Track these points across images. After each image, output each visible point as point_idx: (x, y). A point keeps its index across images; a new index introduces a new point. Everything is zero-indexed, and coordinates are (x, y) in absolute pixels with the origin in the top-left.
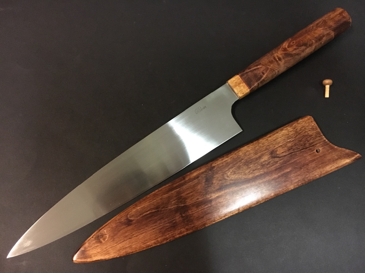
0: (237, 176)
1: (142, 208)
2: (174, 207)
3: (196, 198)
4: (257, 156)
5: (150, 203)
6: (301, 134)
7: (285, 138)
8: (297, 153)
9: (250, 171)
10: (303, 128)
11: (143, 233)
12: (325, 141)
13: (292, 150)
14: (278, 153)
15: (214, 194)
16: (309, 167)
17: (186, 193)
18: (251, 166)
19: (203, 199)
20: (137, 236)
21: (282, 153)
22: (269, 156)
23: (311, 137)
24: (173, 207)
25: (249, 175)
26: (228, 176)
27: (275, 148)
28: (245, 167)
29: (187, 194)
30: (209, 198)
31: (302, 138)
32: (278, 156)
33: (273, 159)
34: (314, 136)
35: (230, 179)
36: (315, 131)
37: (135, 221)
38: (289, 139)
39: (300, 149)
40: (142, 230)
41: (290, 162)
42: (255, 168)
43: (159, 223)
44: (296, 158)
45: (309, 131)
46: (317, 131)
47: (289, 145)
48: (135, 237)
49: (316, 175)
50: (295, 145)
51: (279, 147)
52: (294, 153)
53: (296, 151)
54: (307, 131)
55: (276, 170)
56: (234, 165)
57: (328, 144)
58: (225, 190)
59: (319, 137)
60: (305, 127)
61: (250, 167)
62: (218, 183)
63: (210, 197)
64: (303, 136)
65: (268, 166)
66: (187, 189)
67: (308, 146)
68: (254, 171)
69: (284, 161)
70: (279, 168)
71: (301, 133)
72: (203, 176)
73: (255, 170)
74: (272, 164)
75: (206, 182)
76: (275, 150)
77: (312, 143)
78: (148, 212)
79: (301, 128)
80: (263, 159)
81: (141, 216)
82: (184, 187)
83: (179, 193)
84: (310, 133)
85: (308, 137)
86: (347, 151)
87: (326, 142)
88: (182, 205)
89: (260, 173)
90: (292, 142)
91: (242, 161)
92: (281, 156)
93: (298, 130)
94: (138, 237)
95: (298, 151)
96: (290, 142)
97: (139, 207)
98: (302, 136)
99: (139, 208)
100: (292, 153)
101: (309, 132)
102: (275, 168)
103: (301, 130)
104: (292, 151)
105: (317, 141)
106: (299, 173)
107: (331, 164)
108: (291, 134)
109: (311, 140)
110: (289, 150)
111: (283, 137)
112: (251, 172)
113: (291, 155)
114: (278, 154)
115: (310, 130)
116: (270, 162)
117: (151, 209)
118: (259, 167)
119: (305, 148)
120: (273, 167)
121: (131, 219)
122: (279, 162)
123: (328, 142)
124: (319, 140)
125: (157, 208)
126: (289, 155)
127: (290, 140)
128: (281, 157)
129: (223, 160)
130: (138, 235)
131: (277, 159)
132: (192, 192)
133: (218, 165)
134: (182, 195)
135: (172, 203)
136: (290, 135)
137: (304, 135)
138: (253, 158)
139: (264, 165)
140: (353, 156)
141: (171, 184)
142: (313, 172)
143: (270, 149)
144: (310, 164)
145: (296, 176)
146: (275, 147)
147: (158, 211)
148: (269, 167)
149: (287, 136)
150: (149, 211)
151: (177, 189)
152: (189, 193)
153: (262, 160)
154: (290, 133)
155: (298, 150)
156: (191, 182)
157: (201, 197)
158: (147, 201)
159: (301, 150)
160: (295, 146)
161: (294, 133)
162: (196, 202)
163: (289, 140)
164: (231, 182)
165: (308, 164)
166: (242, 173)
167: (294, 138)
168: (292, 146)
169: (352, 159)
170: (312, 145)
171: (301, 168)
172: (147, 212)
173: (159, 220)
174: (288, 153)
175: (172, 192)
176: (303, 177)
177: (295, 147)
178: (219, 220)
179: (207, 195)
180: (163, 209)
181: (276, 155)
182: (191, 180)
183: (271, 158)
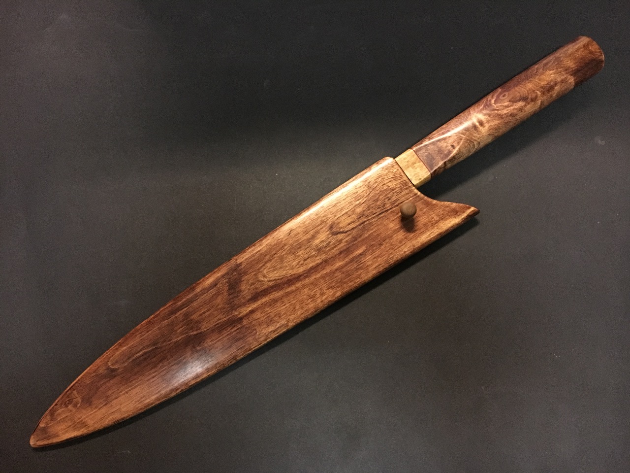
0: (279, 273)
1: (130, 347)
2: (182, 339)
3: (217, 318)
4: (308, 236)
5: (141, 338)
6: (377, 189)
7: (352, 200)
8: (373, 220)
10: (380, 179)
11: (137, 386)
12: (416, 194)
13: (364, 217)
14: (341, 225)
15: (245, 308)
16: (395, 239)
17: (198, 314)
18: (300, 253)
19: (227, 318)
20: (127, 393)
21: (349, 224)
22: (328, 233)
23: (393, 192)
24: (180, 338)
25: (298, 268)
26: (264, 276)
27: (337, 217)
28: (291, 257)
29: (201, 315)
30: (237, 315)
32: (342, 230)
33: (335, 236)
34: (397, 189)
35: (268, 279)
36: (400, 181)
37: (121, 370)
38: (358, 200)
40: (134, 382)
41: (362, 237)
42: (306, 256)
43: (161, 367)
44: (372, 229)
45: (390, 181)
46: (402, 180)
47: (359, 210)
48: (124, 394)
49: (406, 252)
50: (369, 208)
51: (343, 215)
52: (367, 222)
53: (370, 218)
54: (385, 182)
55: (341, 253)
56: (272, 256)
57: (423, 199)
58: (262, 298)
59: (407, 189)
60: (383, 177)
61: (299, 256)
62: (249, 289)
63: (239, 314)
64: (380, 192)
65: (328, 249)
66: (200, 306)
67: (390, 207)
68: (305, 260)
69: (353, 237)
70: (345, 250)
71: (376, 187)
72: (225, 281)
73: (308, 258)
74: (333, 244)
75: (229, 289)
76: (336, 222)
77: (396, 201)
78: (141, 353)
79: (376, 179)
80: (318, 239)
81: (130, 361)
82: (195, 304)
83: (187, 315)
84: (392, 185)
85: (389, 191)
86: (454, 205)
87: (419, 196)
88: (195, 333)
89: (316, 262)
90: (364, 205)
91: (286, 247)
92: (347, 230)
93: (371, 184)
94: (129, 393)
95: (374, 218)
96: (360, 204)
97: (125, 346)
98: (378, 192)
99: (125, 348)
100: (365, 222)
101: (389, 184)
102: (338, 252)
103: (376, 182)
104: (365, 220)
105: (403, 196)
106: (377, 253)
107: (429, 231)
108: (361, 191)
109: (394, 197)
110: (360, 217)
111: (348, 198)
112: (300, 263)
113: (362, 225)
114: (342, 228)
116: (330, 242)
117: (144, 347)
118: (313, 253)
119: (386, 211)
120: (335, 249)
121: (114, 367)
122: (343, 241)
123: (422, 195)
124: (407, 194)
125: (155, 344)
126: (360, 227)
127: (360, 201)
128: (348, 231)
129: (253, 250)
130: (129, 391)
131: (340, 236)
132: (208, 310)
133: (246, 259)
134: (193, 317)
135: (178, 331)
136: (359, 192)
137: (382, 190)
138: (303, 240)
139: (321, 248)
140: (464, 212)
141: (173, 302)
142: (400, 247)
143: (328, 222)
144: (395, 235)
145: (374, 258)
146: (335, 216)
147: (157, 348)
148: (330, 250)
149: (354, 196)
150: (141, 350)
151: (183, 309)
152: (204, 313)
153: (317, 241)
154: (359, 189)
155: (375, 215)
156: (205, 295)
157: (224, 316)
158: (136, 336)
159: (378, 215)
160: (369, 210)
161: (366, 188)
162: (217, 324)
163: (358, 202)
164: (271, 284)
165: (391, 237)
166: (286, 267)
167: (365, 197)
168: (364, 211)
169: (463, 217)
170: (396, 204)
171: (381, 245)
172: (139, 352)
173: (160, 362)
174: (358, 223)
175: (176, 315)
176: (386, 258)
177: (369, 212)
179: (234, 311)
180: (164, 344)
181: (338, 229)
182: (205, 291)
183: (330, 236)
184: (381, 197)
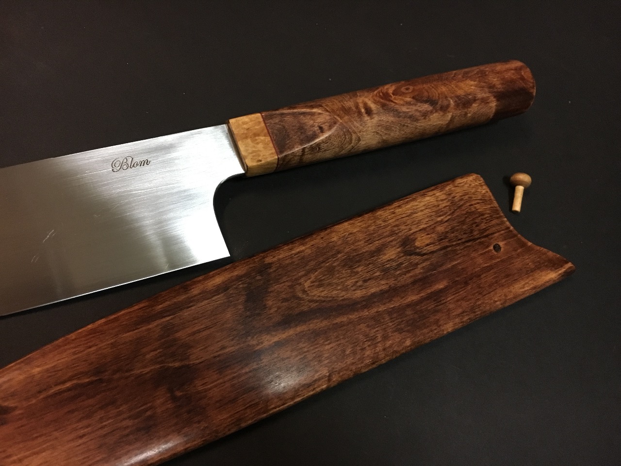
0: (325, 292)
1: (47, 370)
2: (151, 371)
3: (220, 344)
4: (372, 248)
5: (76, 356)
6: (463, 208)
7: (432, 214)
8: (458, 248)
9: (357, 282)
10: (466, 197)
11: (44, 450)
12: (508, 228)
13: (447, 240)
14: (417, 244)
15: (268, 337)
16: (483, 281)
17: (189, 330)
18: (360, 269)
19: (237, 347)
20: (20, 460)
21: (428, 245)
22: (399, 250)
23: (482, 217)
24: (147, 370)
25: (354, 290)
26: (304, 291)
27: (412, 232)
28: (345, 272)
29: (194, 333)
30: (254, 345)
31: (466, 217)
32: (418, 250)
33: (409, 257)
34: (487, 216)
35: (310, 298)
36: (489, 206)
37: (20, 412)
38: (440, 216)
39: (463, 240)
40: (40, 440)
41: (444, 268)
42: (368, 275)
43: (101, 418)
44: (456, 260)
45: (478, 203)
46: (492, 206)
47: (440, 229)
48: (14, 462)
49: (496, 301)
50: (453, 230)
51: (420, 230)
52: (450, 248)
53: (454, 243)
54: (473, 203)
55: (414, 283)
56: (319, 265)
57: (515, 236)
58: (296, 326)
59: (497, 218)
60: (470, 196)
61: (357, 273)
62: (279, 308)
63: (258, 345)
64: (467, 212)
65: (398, 272)
66: (194, 319)
67: (478, 236)
68: (365, 281)
69: (431, 264)
70: (420, 280)
71: (462, 205)
72: (241, 286)
73: (369, 279)
74: (405, 268)
75: (247, 301)
76: (412, 237)
77: (485, 230)
78: (68, 385)
79: (461, 196)
80: (385, 254)
81: (42, 397)
82: (186, 314)
83: (168, 330)
84: (481, 208)
85: (477, 215)
86: (551, 254)
87: (511, 231)
88: (177, 364)
89: (380, 288)
90: (446, 224)
91: (339, 256)
92: (425, 252)
93: (456, 199)
94: (26, 462)
95: (458, 245)
96: (441, 222)
97: (38, 367)
98: (464, 212)
99: (37, 370)
100: (447, 247)
101: (477, 206)
102: (412, 280)
103: (462, 200)
104: (448, 244)
105: (493, 226)
106: (462, 293)
107: (523, 279)
108: (444, 205)
109: (483, 225)
110: (442, 239)
111: (427, 210)
112: (359, 284)
113: (444, 251)
114: (418, 248)
115: (479, 201)
116: (401, 264)
117: (76, 375)
118: (377, 274)
119: (473, 239)
120: (408, 275)
121: (6, 404)
122: (420, 266)
123: (515, 232)
124: (498, 224)
125: (98, 371)
126: (442, 252)
127: (442, 217)
128: (425, 254)
129: (291, 249)
130: (26, 457)
131: (415, 259)
132: (207, 328)
133: (279, 260)
134: (178, 335)
135: (148, 356)
136: (440, 207)
137: (469, 211)
138: (364, 250)
139: (388, 269)
140: (562, 266)
141: (147, 304)
142: (489, 293)
143: (400, 234)
144: (484, 275)
145: (458, 301)
146: (410, 230)
147: (101, 381)
148: (400, 275)
149: (435, 209)
150: (70, 379)
151: (165, 317)
152: (199, 331)
153: (385, 258)
154: (441, 203)
155: (460, 242)
156: (206, 302)
157: (232, 343)
158: (65, 351)
159: (464, 243)
160: (453, 233)
161: (448, 204)
162: (219, 356)
163: (439, 219)
164: (313, 305)
165: (480, 276)
166: (338, 284)
167: (449, 215)
168: (447, 232)
169: (560, 272)
170: (485, 234)
171: (466, 283)
172: (64, 382)
173: (101, 408)
174: (439, 247)
175: (150, 326)
176: (472, 304)
177: (453, 235)
178: (278, 409)
179: (249, 338)
180: (116, 376)
181: (413, 249)
182: (206, 295)
183: (402, 255)
184: (468, 220)
